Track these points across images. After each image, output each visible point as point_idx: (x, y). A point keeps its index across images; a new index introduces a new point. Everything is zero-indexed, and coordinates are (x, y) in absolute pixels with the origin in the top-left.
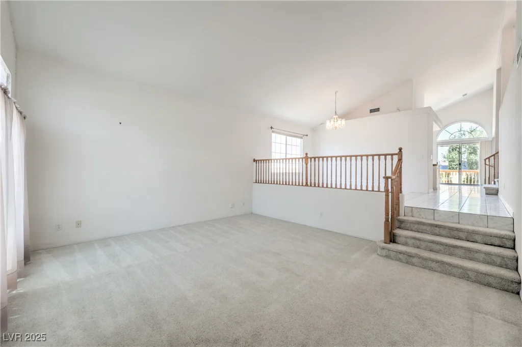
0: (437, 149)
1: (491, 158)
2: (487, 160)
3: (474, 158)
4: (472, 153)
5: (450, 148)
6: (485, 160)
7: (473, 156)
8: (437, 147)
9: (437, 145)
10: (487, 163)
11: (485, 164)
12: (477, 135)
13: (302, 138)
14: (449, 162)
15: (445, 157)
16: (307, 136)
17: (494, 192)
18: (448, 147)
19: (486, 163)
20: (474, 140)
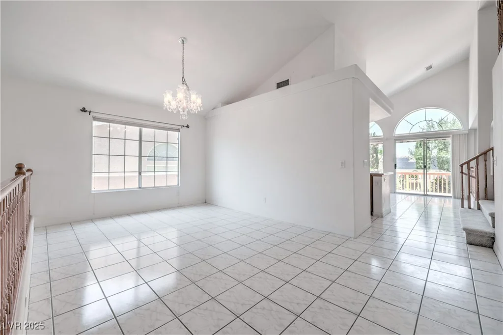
0: (395, 145)
1: (471, 162)
2: (465, 166)
3: (444, 155)
4: (442, 149)
5: (417, 144)
6: (462, 166)
7: (443, 154)
8: (395, 143)
9: (395, 140)
10: (465, 170)
11: (462, 172)
12: (448, 127)
13: (179, 130)
14: (417, 159)
15: (411, 154)
16: (188, 127)
17: (485, 241)
18: (415, 142)
19: (464, 172)
20: (443, 134)
